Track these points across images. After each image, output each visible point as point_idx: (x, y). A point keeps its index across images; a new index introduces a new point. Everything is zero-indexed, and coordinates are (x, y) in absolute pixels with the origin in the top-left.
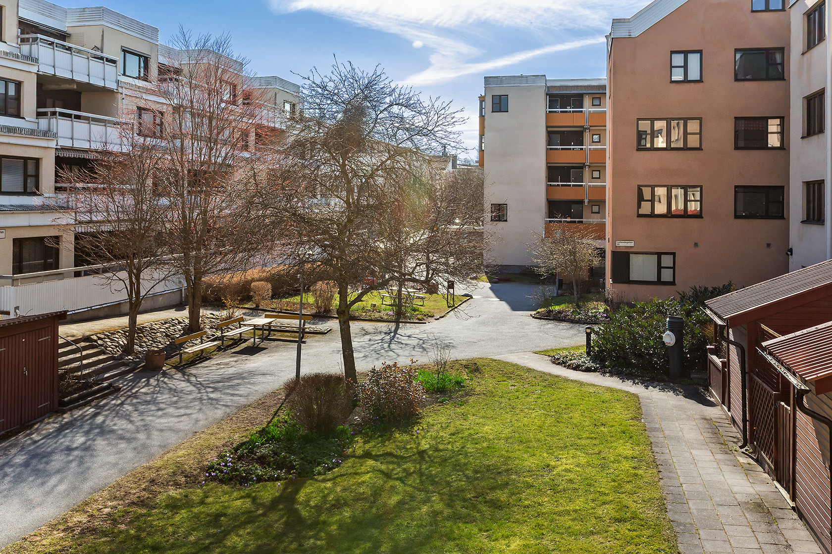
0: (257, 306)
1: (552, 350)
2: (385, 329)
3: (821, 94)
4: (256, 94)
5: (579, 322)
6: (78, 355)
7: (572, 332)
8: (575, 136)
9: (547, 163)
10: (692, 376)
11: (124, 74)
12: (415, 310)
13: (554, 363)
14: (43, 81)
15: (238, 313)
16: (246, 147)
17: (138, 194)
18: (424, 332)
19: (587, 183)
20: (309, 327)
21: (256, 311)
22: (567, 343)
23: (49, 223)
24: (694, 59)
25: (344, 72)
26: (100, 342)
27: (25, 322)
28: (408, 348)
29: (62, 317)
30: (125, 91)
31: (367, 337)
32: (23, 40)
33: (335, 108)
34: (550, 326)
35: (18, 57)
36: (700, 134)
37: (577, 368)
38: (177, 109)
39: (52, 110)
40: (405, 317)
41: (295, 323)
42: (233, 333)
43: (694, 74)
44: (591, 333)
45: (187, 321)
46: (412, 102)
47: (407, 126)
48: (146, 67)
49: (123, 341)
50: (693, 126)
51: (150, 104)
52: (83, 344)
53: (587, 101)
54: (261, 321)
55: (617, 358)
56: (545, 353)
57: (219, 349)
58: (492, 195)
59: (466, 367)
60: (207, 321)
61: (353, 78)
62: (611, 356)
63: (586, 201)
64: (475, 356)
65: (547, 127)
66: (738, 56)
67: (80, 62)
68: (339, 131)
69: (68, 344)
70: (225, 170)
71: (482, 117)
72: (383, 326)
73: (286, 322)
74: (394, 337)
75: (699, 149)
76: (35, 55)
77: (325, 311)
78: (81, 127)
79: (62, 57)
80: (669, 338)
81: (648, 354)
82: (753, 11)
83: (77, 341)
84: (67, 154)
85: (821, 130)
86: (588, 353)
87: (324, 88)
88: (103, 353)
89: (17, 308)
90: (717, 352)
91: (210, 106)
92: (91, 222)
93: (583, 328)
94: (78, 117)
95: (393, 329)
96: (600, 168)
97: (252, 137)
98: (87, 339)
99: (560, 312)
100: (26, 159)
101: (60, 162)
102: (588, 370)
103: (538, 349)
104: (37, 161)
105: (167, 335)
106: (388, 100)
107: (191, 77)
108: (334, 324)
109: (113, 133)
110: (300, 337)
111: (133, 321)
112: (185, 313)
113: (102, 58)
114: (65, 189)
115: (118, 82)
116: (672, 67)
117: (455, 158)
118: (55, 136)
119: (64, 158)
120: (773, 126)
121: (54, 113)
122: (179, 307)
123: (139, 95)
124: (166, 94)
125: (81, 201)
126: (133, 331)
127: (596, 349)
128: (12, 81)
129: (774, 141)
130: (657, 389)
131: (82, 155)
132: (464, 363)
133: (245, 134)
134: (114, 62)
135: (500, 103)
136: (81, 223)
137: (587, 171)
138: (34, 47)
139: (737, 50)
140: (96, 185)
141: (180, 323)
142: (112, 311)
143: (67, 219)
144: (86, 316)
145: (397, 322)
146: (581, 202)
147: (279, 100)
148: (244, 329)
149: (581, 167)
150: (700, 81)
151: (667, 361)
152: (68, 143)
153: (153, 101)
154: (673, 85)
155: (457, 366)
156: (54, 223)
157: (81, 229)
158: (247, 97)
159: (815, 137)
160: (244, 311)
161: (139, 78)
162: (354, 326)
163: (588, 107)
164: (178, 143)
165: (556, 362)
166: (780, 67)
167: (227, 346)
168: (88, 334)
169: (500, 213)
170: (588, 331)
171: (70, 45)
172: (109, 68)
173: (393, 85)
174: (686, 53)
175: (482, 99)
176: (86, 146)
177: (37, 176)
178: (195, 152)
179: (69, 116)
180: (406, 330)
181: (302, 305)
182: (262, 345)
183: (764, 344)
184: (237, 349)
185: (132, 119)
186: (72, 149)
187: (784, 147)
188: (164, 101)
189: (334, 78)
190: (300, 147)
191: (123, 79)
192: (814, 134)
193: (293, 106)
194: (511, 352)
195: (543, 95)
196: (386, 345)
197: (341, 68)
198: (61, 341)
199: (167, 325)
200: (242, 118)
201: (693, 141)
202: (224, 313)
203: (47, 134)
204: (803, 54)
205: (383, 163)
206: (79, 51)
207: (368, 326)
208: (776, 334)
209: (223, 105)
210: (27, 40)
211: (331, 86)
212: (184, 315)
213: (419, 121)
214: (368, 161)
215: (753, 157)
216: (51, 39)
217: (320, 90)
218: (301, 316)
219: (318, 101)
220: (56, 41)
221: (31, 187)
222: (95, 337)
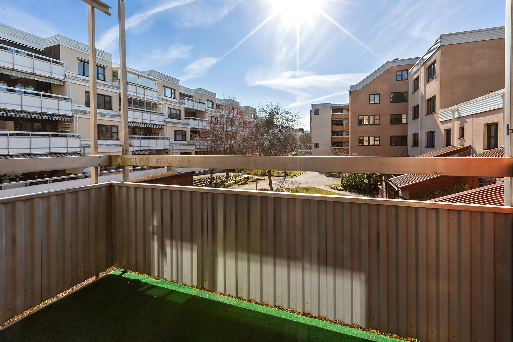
0: (245, 172)
1: (331, 185)
2: (282, 179)
3: (418, 106)
4: (244, 111)
5: (340, 177)
6: (198, 184)
7: (337, 180)
8: (340, 122)
9: (331, 130)
10: (373, 192)
11: (207, 107)
12: (290, 174)
13: (331, 188)
14: (186, 109)
15: (239, 174)
16: (241, 127)
17: (212, 140)
18: (293, 180)
19: (344, 136)
20: (260, 178)
21: (245, 173)
22: (336, 183)
23: (189, 148)
24: (377, 97)
25: (269, 104)
26: (203, 180)
27: (185, 174)
28: (288, 184)
29: (193, 173)
30: (208, 112)
31: (277, 181)
32: (180, 98)
33: (266, 114)
34: (331, 178)
35: (180, 103)
36: (379, 120)
37: (338, 190)
38: (222, 116)
39: (189, 117)
40: (287, 176)
41: (256, 177)
42: (238, 179)
43: (377, 101)
44: (342, 180)
45: (226, 176)
46: (288, 112)
47: (287, 119)
48: (213, 105)
49: (209, 180)
50: (377, 118)
51: (215, 115)
52: (199, 181)
53: (344, 111)
54: (246, 176)
55: (350, 187)
56: (329, 186)
57: (235, 183)
58: (314, 140)
59: (305, 189)
60: (231, 176)
61: (271, 106)
62: (348, 186)
63: (344, 142)
64: (308, 186)
65: (331, 119)
66: (392, 95)
67: (195, 104)
68: (268, 120)
69: (195, 181)
70: (236, 133)
71: (311, 116)
72: (281, 178)
73: (253, 176)
74: (284, 181)
75: (379, 124)
76: (184, 102)
77: (264, 174)
78: (196, 122)
79: (191, 102)
80: (366, 181)
81: (360, 186)
82: (397, 81)
83: (198, 180)
84: (193, 130)
85: (418, 117)
86: (342, 186)
87: (263, 109)
88: (204, 183)
89: (181, 171)
90: (381, 185)
91: (231, 115)
92: (200, 148)
93: (340, 179)
94: (195, 119)
95: (284, 179)
96: (347, 131)
97: (242, 124)
98: (200, 180)
99: (334, 175)
100: (182, 131)
101: (191, 132)
102: (341, 190)
103: (327, 185)
104: (185, 131)
105: (220, 179)
106: (281, 112)
107: (226, 107)
108: (267, 177)
109: (205, 123)
110: (257, 180)
111: (212, 175)
112: (225, 173)
113: (201, 103)
114: (192, 139)
115: (206, 109)
116: (370, 99)
117: (303, 130)
118: (190, 124)
119: (192, 131)
120: (404, 117)
121: (189, 118)
122: (223, 172)
123: (212, 113)
124: (219, 112)
125: (197, 142)
126: (212, 178)
127: (344, 184)
128: (178, 110)
129: (404, 121)
130: (362, 196)
131: (197, 130)
132: (304, 188)
133: (241, 123)
134: (204, 103)
135: (316, 112)
136: (198, 148)
137: (344, 132)
138: (184, 100)
139: (391, 93)
140: (200, 138)
141: (224, 176)
142: (206, 173)
143: (194, 147)
144: (199, 174)
145: (285, 177)
146: (342, 142)
147: (250, 113)
148: (241, 178)
149: (342, 131)
150: (379, 103)
151: (365, 188)
152: (193, 127)
153: (215, 114)
154: (370, 105)
155: (302, 189)
156: (190, 148)
157: (198, 150)
158: (241, 112)
159: (416, 120)
160: (241, 173)
161: (211, 108)
162: (272, 178)
163: (344, 112)
164: (222, 126)
165: (332, 188)
166: (406, 98)
167: (237, 182)
168: (200, 178)
169: (316, 146)
170: (342, 179)
171: (193, 99)
172: (203, 105)
173: (282, 108)
174: (374, 95)
175: (311, 111)
176: (197, 127)
177: (185, 136)
178: (228, 129)
179: (193, 119)
180: (288, 179)
181: (258, 172)
182: (246, 183)
183: (390, 179)
184: (240, 184)
185: (209, 119)
186: (194, 128)
187: (407, 123)
188: (218, 114)
189: (266, 106)
190: (256, 126)
191: (207, 108)
192: (416, 119)
193: (254, 115)
194: (319, 185)
195: (330, 109)
196: (282, 183)
197: (268, 103)
198: (194, 180)
199: (220, 177)
200: (240, 118)
201: (377, 122)
202: (236, 174)
203: (188, 124)
204: (412, 94)
205: (280, 130)
206: (195, 101)
207: (277, 178)
208: (394, 176)
209: (234, 115)
210: (182, 98)
211: (265, 109)
212: (225, 174)
213: (290, 118)
214: (275, 130)
215: (397, 126)
216: (188, 98)
217: (262, 110)
218: (257, 175)
219: (261, 113)
220: (189, 98)
221: (184, 139)
222: (202, 179)
